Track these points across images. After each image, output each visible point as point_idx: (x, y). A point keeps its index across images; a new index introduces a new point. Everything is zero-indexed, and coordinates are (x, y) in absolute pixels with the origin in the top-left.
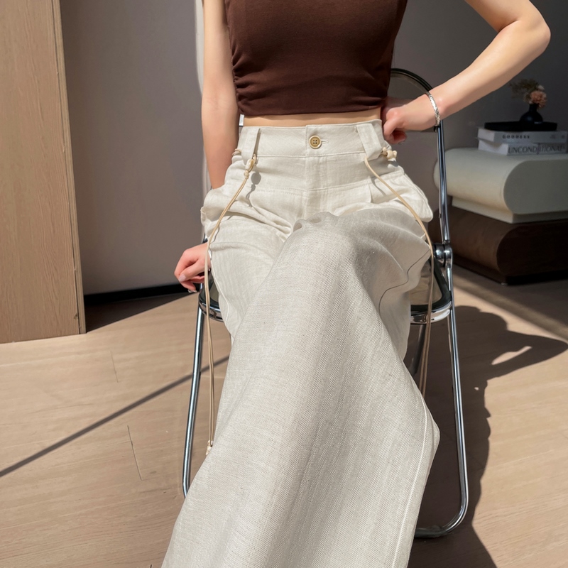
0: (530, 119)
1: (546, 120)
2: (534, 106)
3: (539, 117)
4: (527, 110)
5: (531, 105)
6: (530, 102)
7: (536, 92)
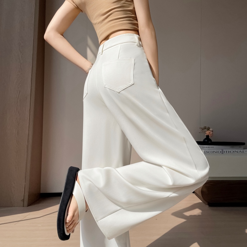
0: (206, 141)
1: (212, 141)
3: (210, 140)
4: (205, 137)
6: (206, 135)
7: (208, 131)
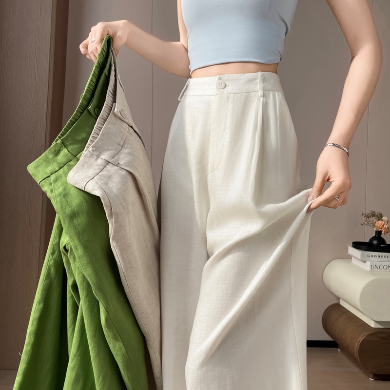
2: (379, 233)
5: (376, 231)
6: (375, 229)
7: (380, 222)
